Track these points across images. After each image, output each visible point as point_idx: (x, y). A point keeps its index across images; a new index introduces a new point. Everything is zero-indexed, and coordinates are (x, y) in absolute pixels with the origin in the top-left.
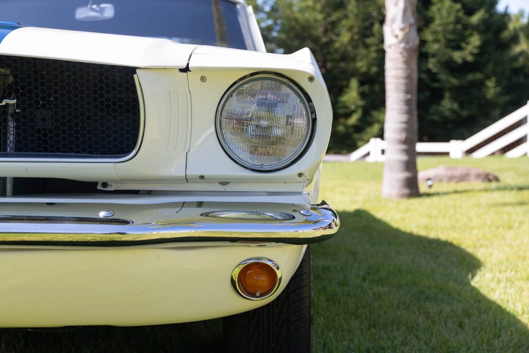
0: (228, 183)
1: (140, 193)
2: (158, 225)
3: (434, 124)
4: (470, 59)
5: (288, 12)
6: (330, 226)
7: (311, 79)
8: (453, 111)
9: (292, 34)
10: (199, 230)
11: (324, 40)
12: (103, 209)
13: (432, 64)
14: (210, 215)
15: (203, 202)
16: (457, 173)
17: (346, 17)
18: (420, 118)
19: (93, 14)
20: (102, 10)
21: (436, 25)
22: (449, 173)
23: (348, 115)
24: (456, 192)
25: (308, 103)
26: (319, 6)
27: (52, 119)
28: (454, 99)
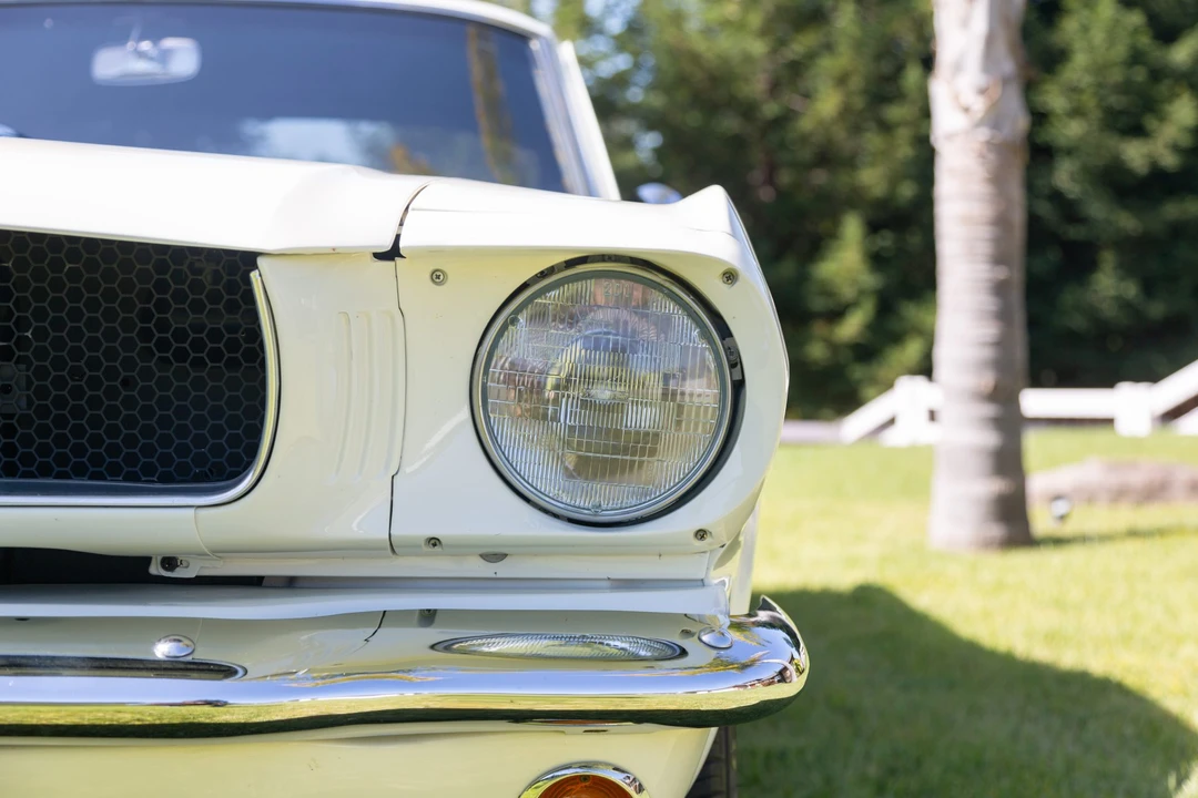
0: (506, 555)
1: (264, 583)
2: (314, 678)
3: (1073, 338)
4: (1169, 161)
5: (670, 35)
6: (782, 676)
7: (730, 276)
8: (1124, 304)
9: (682, 95)
10: (426, 692)
11: (770, 109)
12: (166, 637)
13: (1065, 176)
14: (456, 646)
15: (435, 611)
16: (1137, 478)
17: (828, 47)
18: (1034, 324)
19: (141, 66)
20: (164, 57)
21: (1078, 69)
22: (1114, 480)
23: (837, 314)
24: (1133, 533)
25: (723, 338)
26: (756, 19)
27: (28, 389)
28: (1127, 269)
